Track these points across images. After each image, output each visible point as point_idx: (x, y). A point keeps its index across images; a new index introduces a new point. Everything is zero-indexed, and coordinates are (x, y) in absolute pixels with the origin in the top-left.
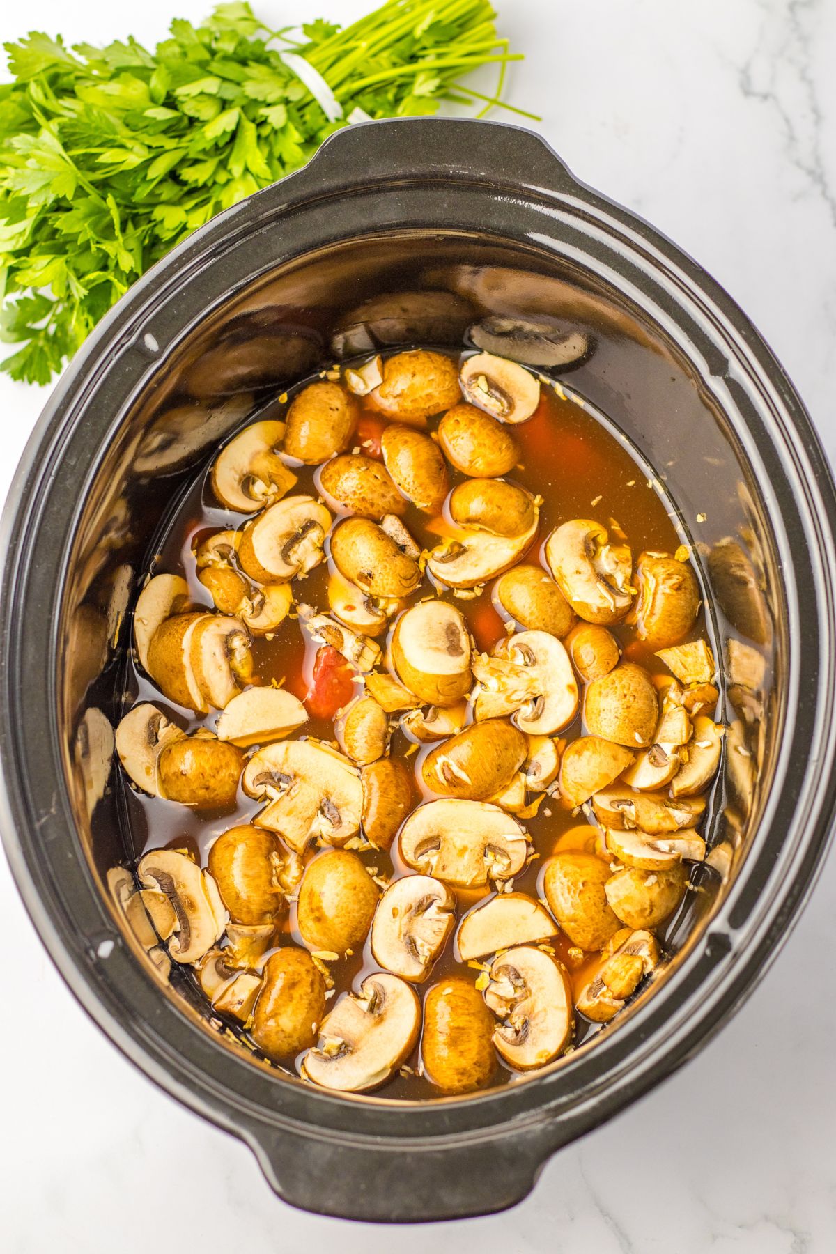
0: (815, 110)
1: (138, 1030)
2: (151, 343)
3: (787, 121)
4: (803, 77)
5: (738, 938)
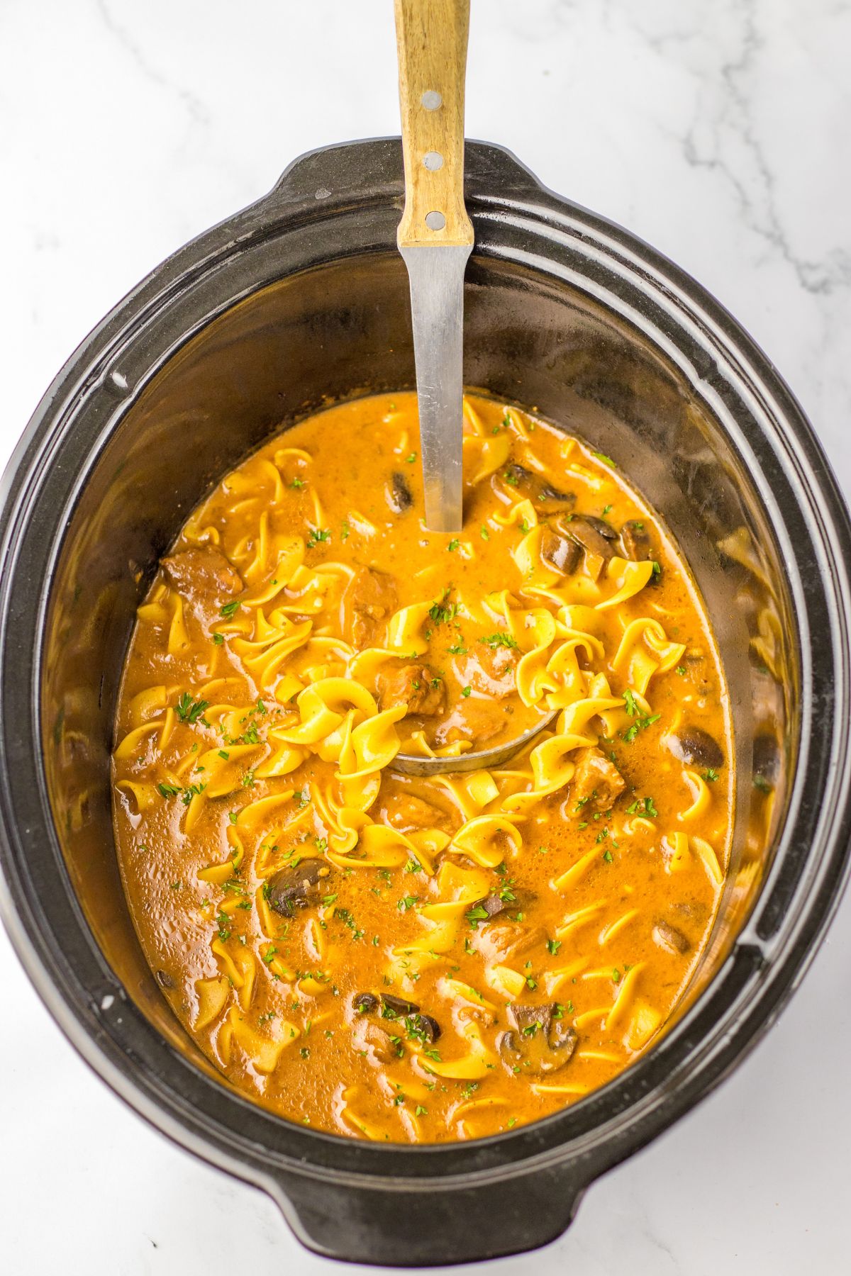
0: (765, 172)
1: (147, 1083)
2: (120, 380)
3: (738, 185)
4: (748, 139)
5: (769, 949)
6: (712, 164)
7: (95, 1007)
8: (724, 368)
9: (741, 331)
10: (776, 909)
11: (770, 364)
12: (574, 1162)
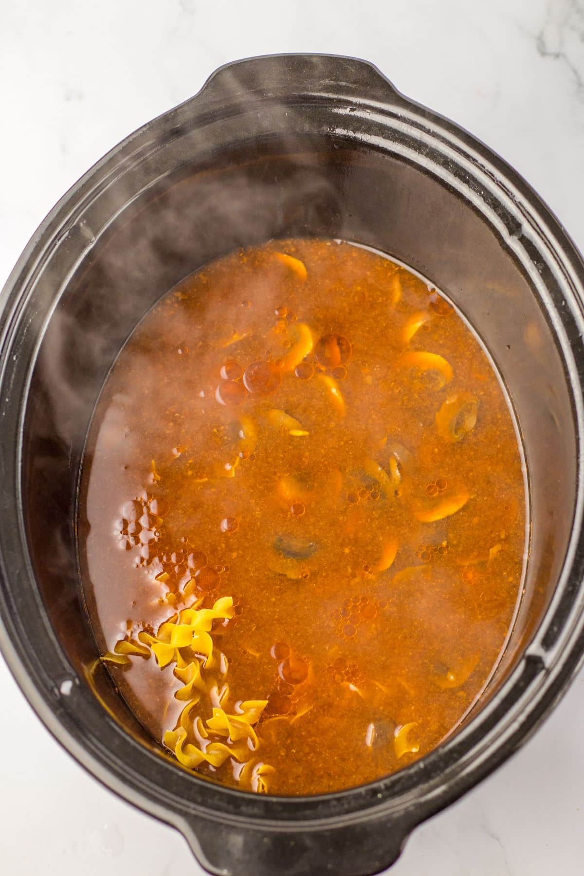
3: (575, 72)
5: (549, 658)
6: (557, 56)
7: (56, 691)
8: (527, 230)
9: (541, 201)
10: (555, 629)
11: (562, 226)
12: (402, 813)
